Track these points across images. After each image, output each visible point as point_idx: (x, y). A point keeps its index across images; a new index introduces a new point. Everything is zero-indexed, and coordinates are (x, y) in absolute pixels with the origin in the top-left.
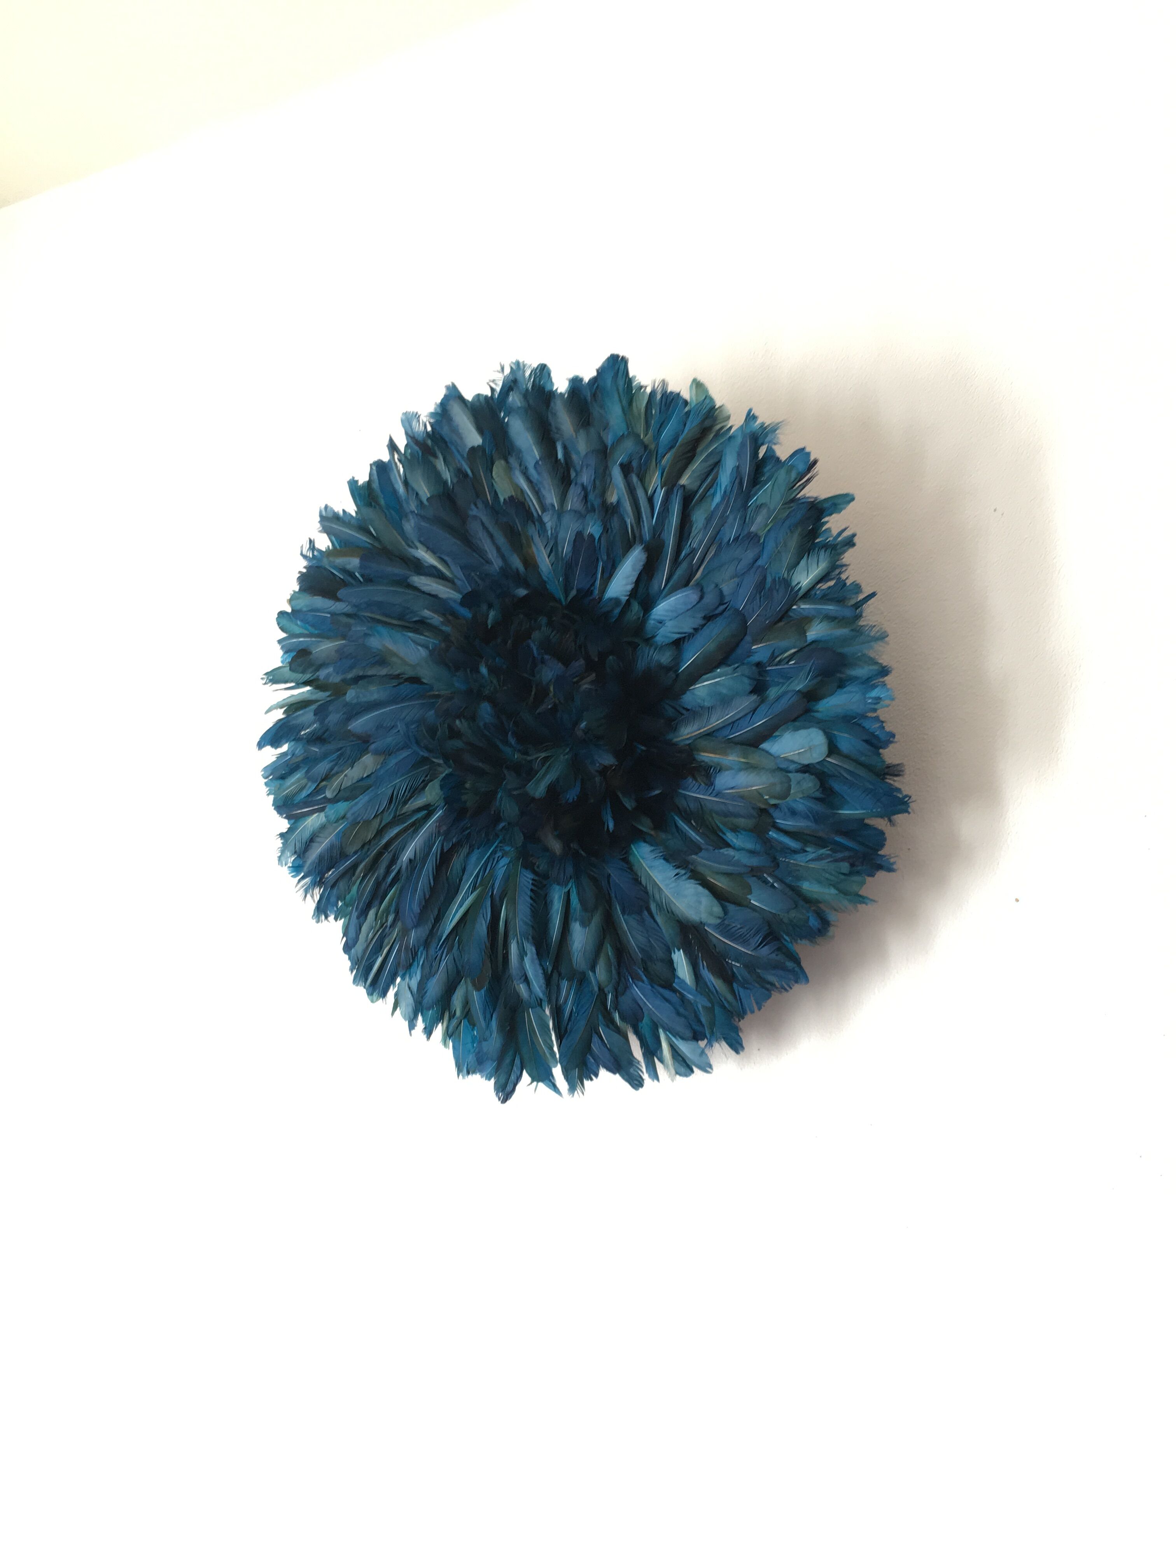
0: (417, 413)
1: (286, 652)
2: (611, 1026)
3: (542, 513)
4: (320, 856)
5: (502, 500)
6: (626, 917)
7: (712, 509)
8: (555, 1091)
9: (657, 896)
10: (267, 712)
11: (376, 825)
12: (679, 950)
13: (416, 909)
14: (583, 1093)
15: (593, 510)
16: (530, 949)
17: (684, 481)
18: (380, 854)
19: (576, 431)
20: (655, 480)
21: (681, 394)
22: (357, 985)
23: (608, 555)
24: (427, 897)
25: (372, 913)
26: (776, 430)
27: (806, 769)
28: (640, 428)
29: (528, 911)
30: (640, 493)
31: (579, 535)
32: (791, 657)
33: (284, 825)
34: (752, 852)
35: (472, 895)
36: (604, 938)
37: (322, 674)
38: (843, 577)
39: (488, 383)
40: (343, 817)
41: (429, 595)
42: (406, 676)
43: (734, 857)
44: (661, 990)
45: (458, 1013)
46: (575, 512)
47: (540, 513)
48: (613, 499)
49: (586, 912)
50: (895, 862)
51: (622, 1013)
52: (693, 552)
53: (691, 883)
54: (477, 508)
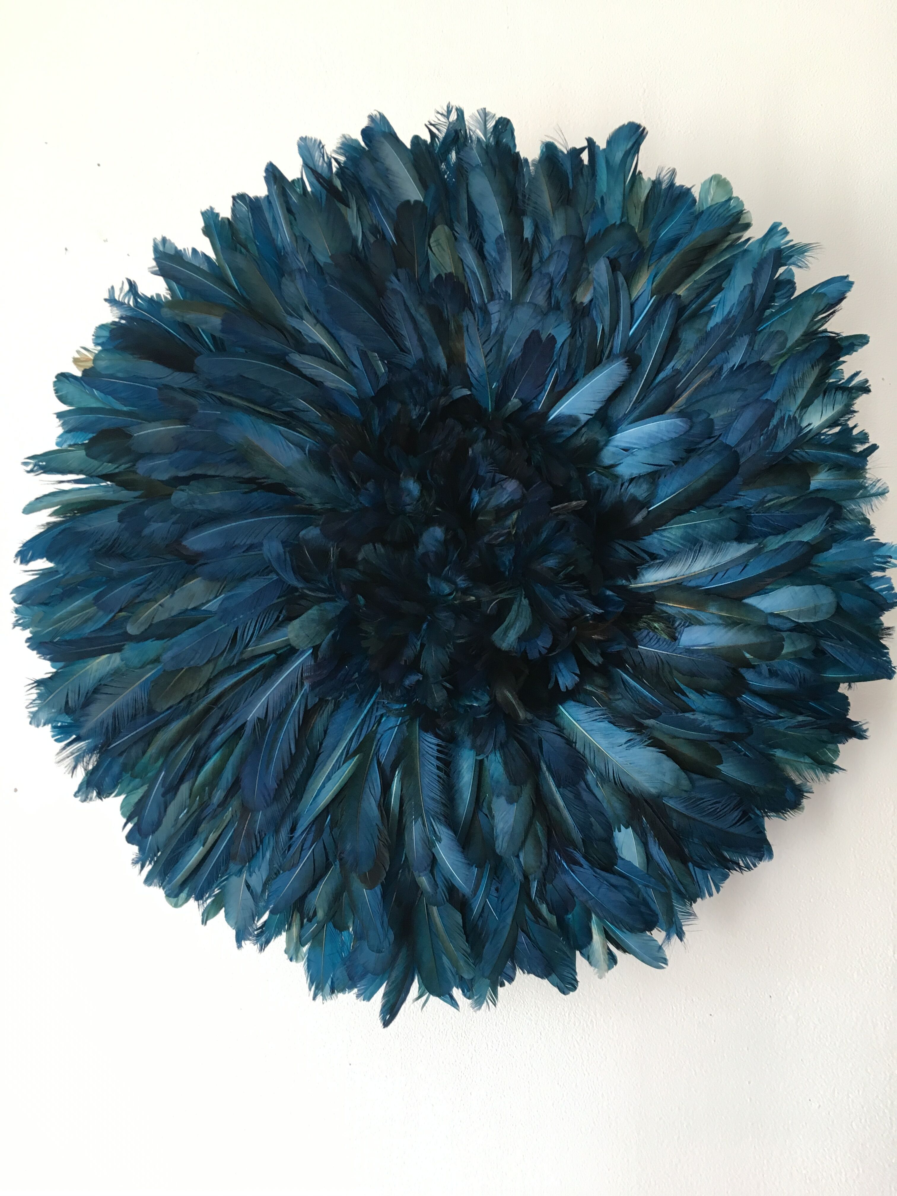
0: (320, 143)
1: (66, 432)
2: (540, 920)
3: (489, 302)
4: (114, 713)
5: (434, 275)
6: (561, 789)
7: (709, 329)
8: (452, 1003)
10: (27, 511)
11: (207, 673)
12: (627, 828)
15: (557, 307)
16: (443, 832)
17: (681, 291)
18: (207, 710)
19: (554, 209)
20: (643, 285)
21: (693, 190)
22: (150, 885)
23: (569, 365)
24: (287, 767)
25: (184, 789)
26: (805, 251)
27: (799, 628)
28: (635, 220)
29: (436, 784)
30: (623, 295)
31: (535, 335)
33: (45, 668)
34: (723, 717)
35: (346, 764)
36: (534, 818)
37: (142, 467)
39: (426, 125)
40: (156, 660)
41: (312, 380)
42: (269, 481)
43: (704, 722)
44: (603, 873)
45: (320, 914)
46: (536, 305)
48: (584, 297)
49: (515, 785)
50: (867, 729)
51: (550, 903)
52: (677, 374)
53: (653, 751)
54: (399, 280)
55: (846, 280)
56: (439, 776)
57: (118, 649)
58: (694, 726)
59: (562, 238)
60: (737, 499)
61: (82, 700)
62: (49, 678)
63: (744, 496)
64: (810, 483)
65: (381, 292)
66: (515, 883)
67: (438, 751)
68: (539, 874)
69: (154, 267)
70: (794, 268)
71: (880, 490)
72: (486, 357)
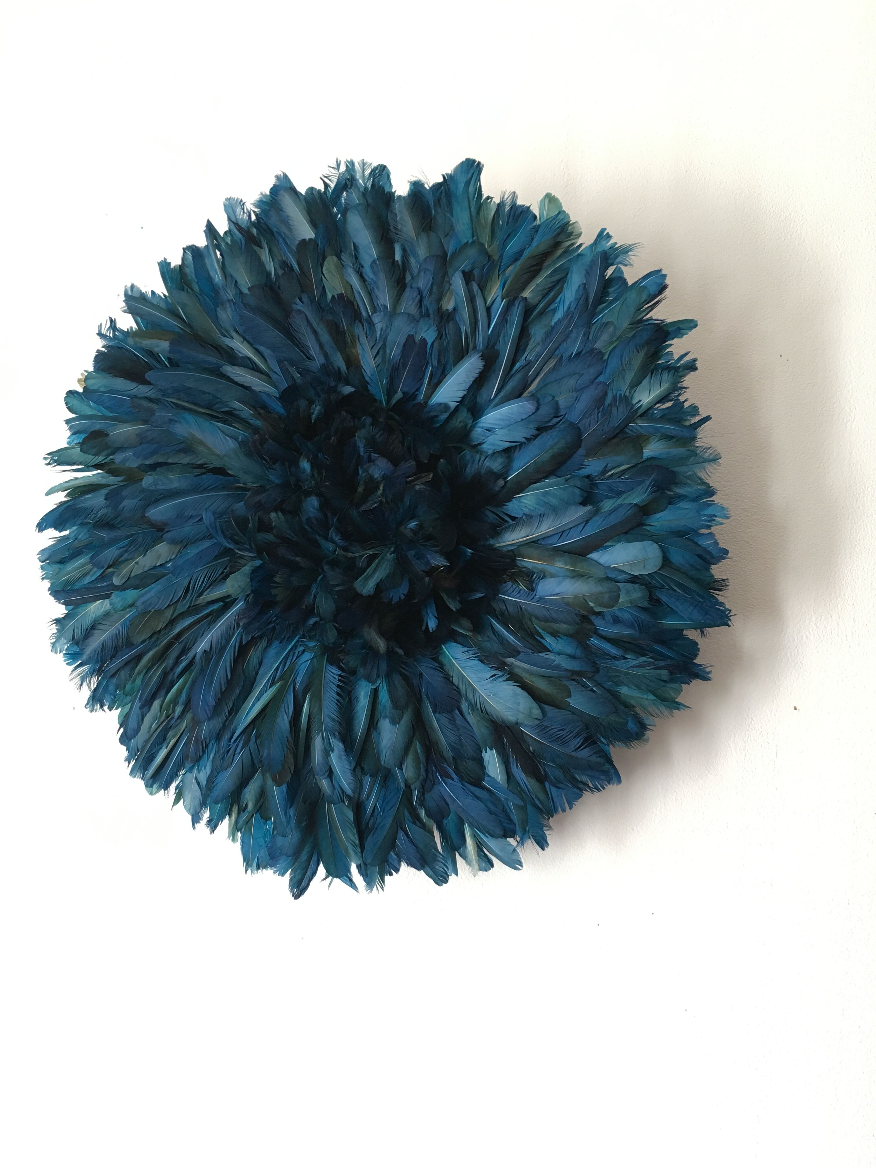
0: (241, 200)
1: (74, 434)
2: (417, 822)
3: (372, 314)
4: (103, 644)
5: (329, 296)
6: (437, 715)
7: (553, 323)
8: (352, 887)
9: (471, 696)
10: (48, 494)
11: (168, 615)
12: (491, 749)
13: (212, 702)
14: (383, 889)
15: (428, 315)
16: (338, 745)
17: (527, 294)
18: (170, 645)
19: (418, 235)
20: (495, 291)
21: (531, 208)
22: (135, 777)
23: (439, 361)
24: (224, 689)
25: (156, 704)
26: (628, 252)
27: (634, 580)
28: (485, 239)
29: (334, 707)
30: (479, 302)
31: (410, 338)
32: (624, 472)
33: (60, 610)
34: (572, 657)
35: (271, 689)
36: (413, 736)
37: (118, 458)
38: (682, 399)
39: (321, 179)
40: (132, 605)
41: (242, 386)
42: (212, 466)
43: (555, 661)
44: (472, 788)
45: (250, 807)
46: (409, 315)
47: (370, 313)
48: (449, 305)
49: (397, 709)
50: (711, 671)
51: (428, 809)
52: (529, 364)
53: (509, 685)
54: (302, 302)
55: (660, 274)
56: (337, 700)
57: (107, 597)
58: (547, 664)
59: (426, 258)
61: (83, 634)
62: (63, 618)
63: (590, 465)
64: (643, 453)
65: (287, 312)
66: (398, 790)
67: (339, 680)
68: (418, 784)
69: (124, 307)
70: (623, 268)
71: (711, 457)
72: (374, 359)
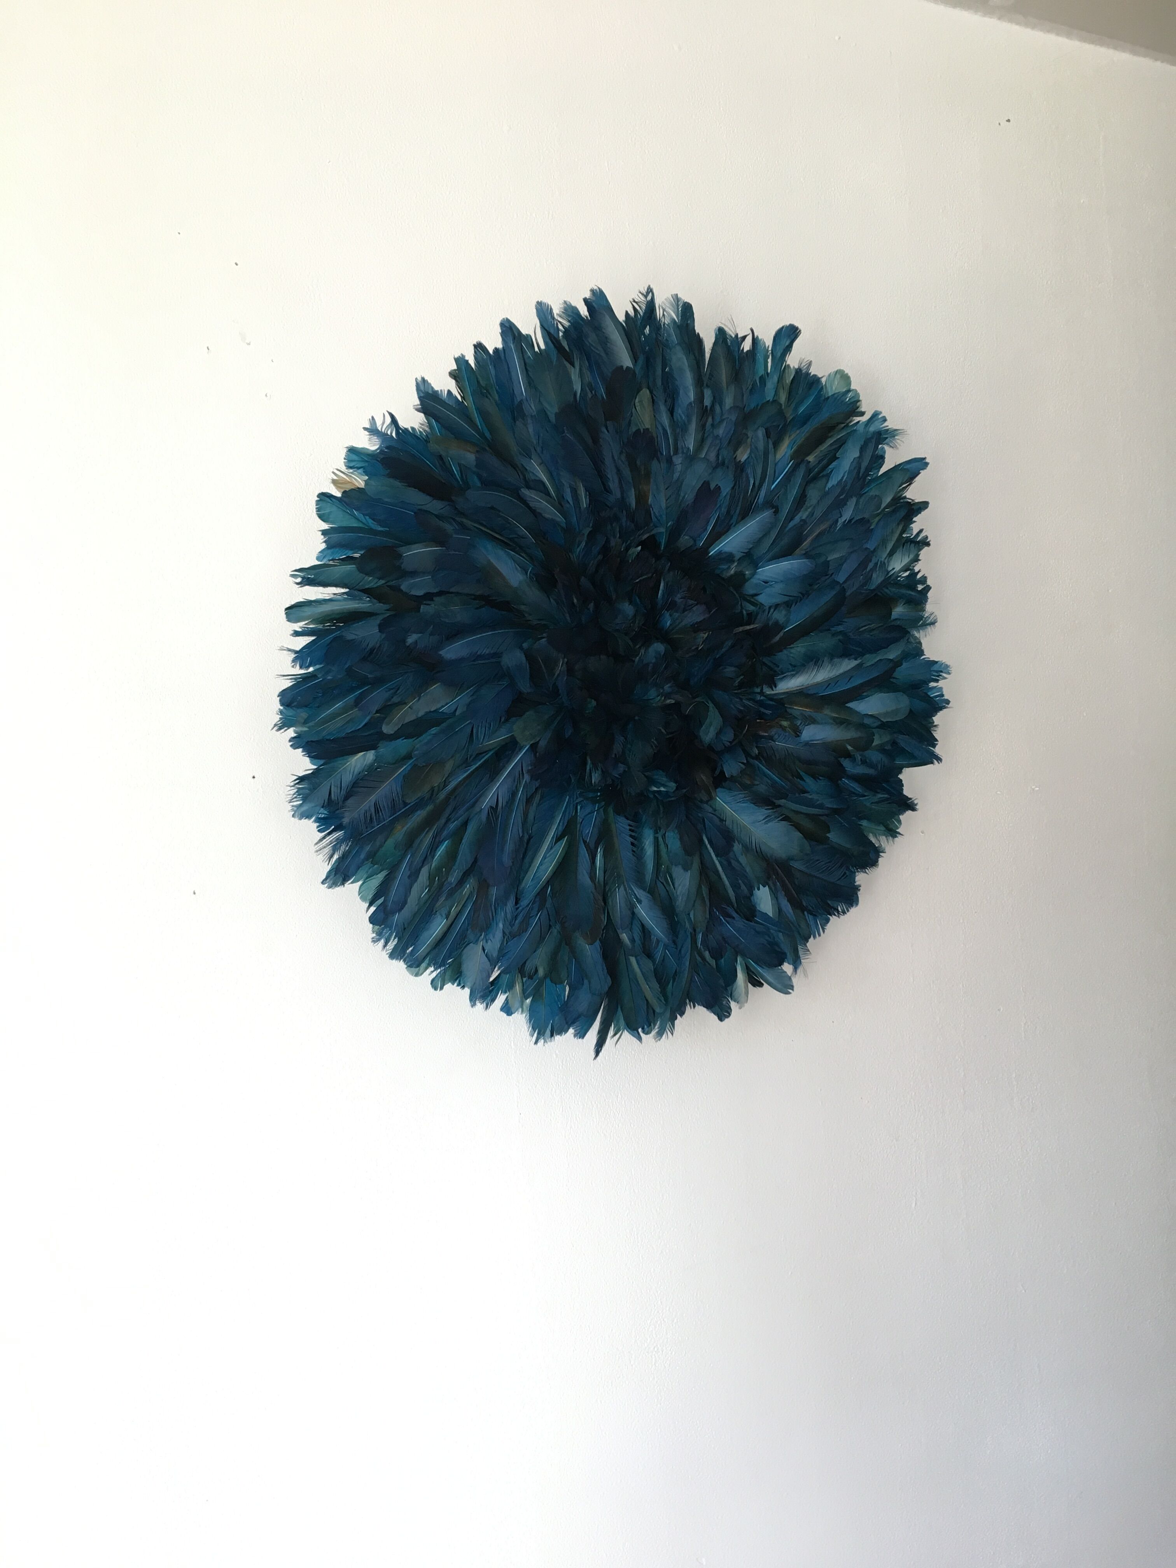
3: (674, 455)
6: (719, 858)
7: (827, 488)
8: (637, 1037)
11: (449, 767)
12: (764, 886)
14: (672, 1034)
15: (723, 464)
17: (811, 458)
19: (728, 385)
20: (785, 450)
21: (822, 379)
22: (393, 961)
23: (728, 512)
26: (898, 436)
27: (884, 726)
28: (783, 398)
30: (771, 458)
31: (706, 484)
32: (873, 630)
33: (304, 764)
34: (829, 796)
35: (559, 845)
36: (701, 882)
38: (917, 569)
39: (632, 302)
40: (408, 757)
41: (533, 510)
42: (500, 599)
43: (818, 800)
44: (746, 923)
45: (541, 972)
46: (709, 461)
48: (743, 456)
49: (687, 855)
50: (917, 804)
53: (784, 824)
55: (924, 461)
56: (631, 849)
57: (373, 747)
58: (810, 804)
59: (731, 408)
60: (841, 624)
61: (343, 792)
62: (312, 773)
63: (846, 622)
64: (891, 614)
65: (596, 438)
66: (687, 935)
67: (630, 830)
68: (704, 927)
69: (418, 405)
70: (886, 447)
71: (933, 620)
72: (667, 500)
